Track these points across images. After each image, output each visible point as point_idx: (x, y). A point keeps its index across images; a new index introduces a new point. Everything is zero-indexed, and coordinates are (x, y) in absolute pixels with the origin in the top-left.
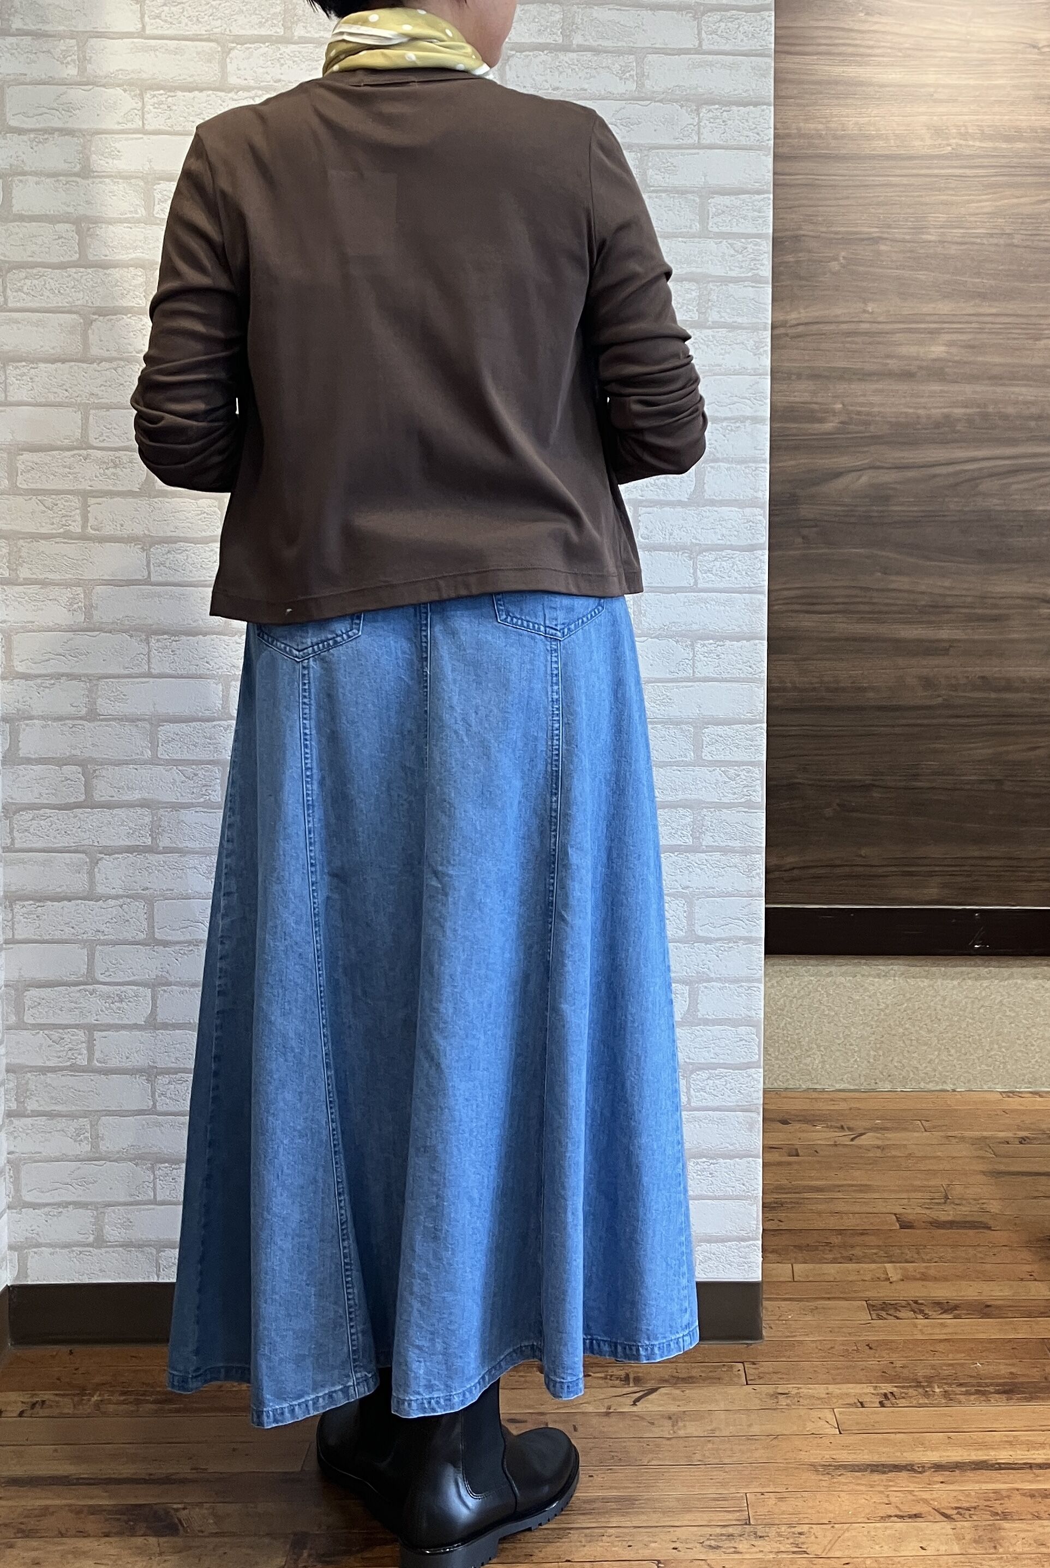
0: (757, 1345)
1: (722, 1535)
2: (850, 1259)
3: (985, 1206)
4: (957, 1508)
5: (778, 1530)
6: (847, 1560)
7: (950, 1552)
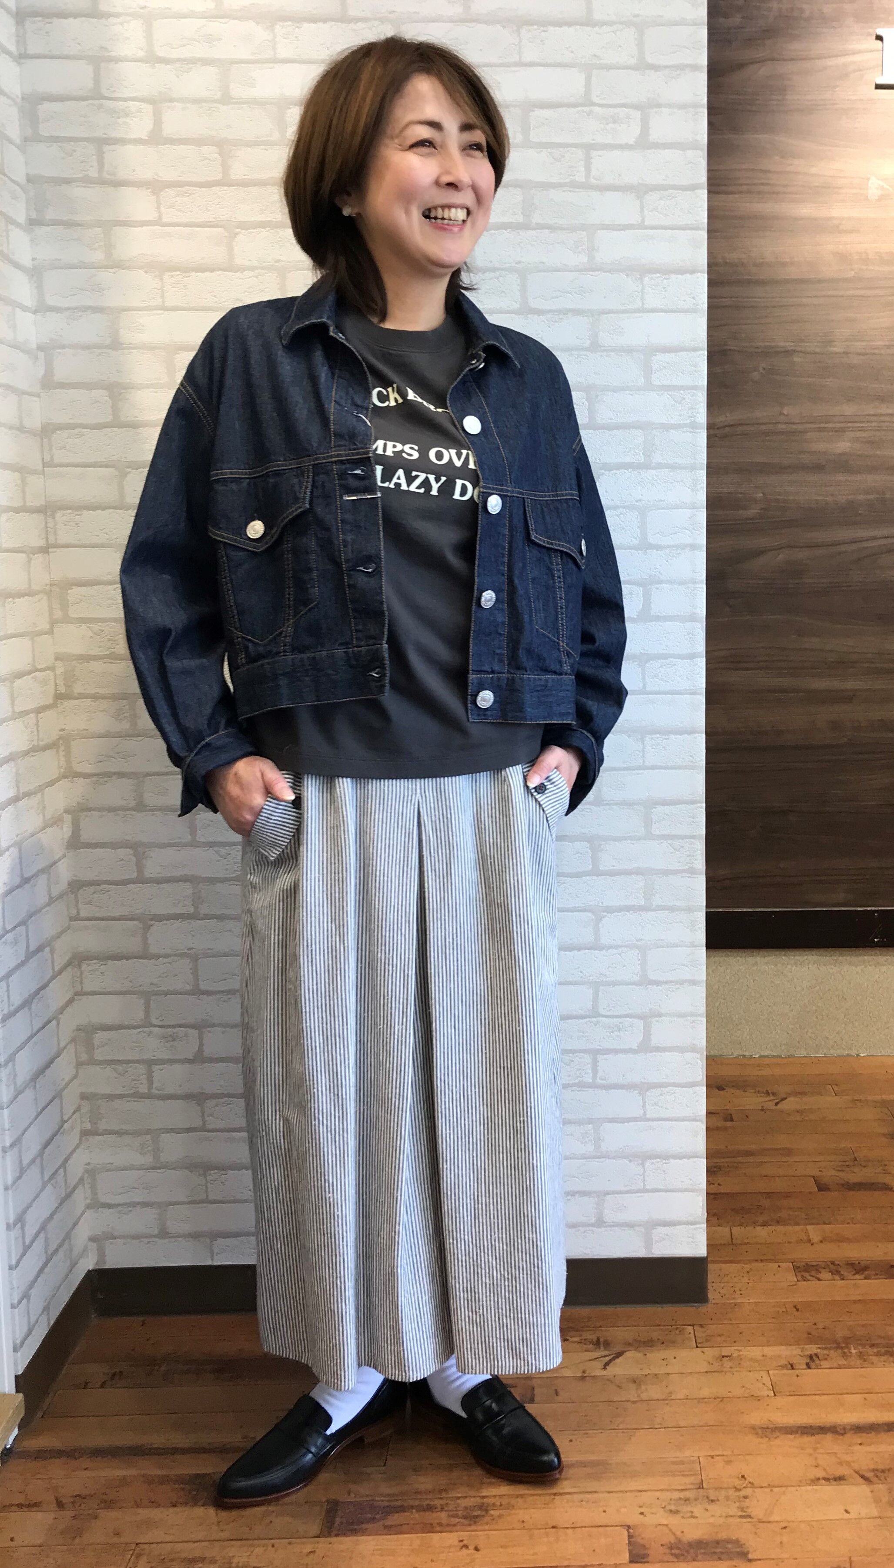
0: (703, 1308)
1: (680, 1499)
2: (778, 1222)
3: (886, 1168)
4: (874, 1470)
5: (726, 1494)
6: (784, 1524)
7: (869, 1516)
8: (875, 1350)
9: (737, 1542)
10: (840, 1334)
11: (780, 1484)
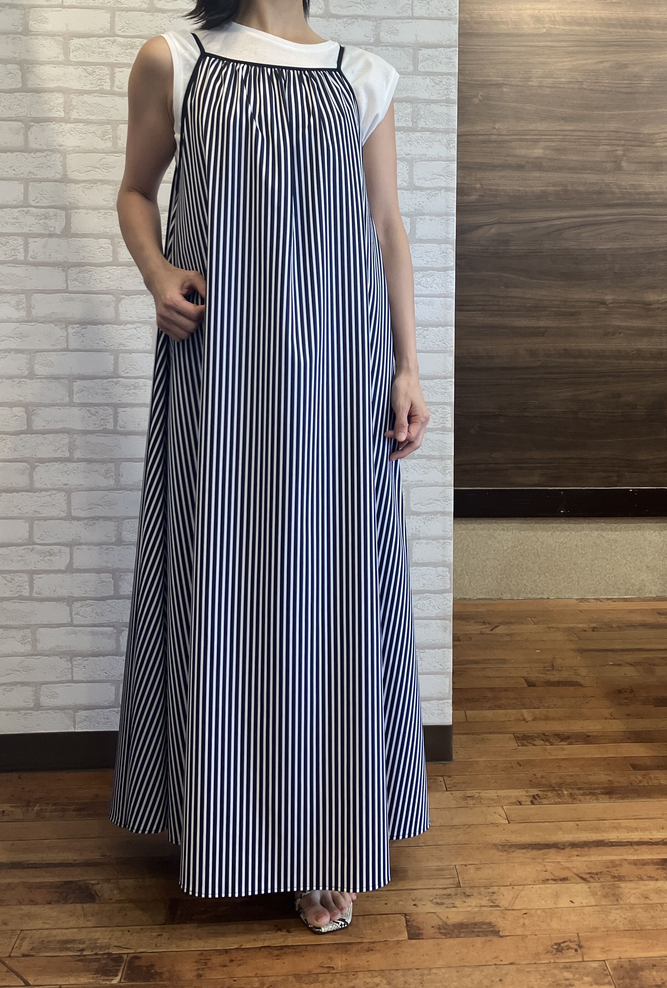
0: (451, 765)
1: (444, 895)
2: (500, 707)
3: (577, 672)
4: (589, 873)
5: (479, 891)
6: (525, 911)
7: (589, 904)
8: (582, 792)
9: (490, 923)
10: (553, 782)
11: (519, 884)
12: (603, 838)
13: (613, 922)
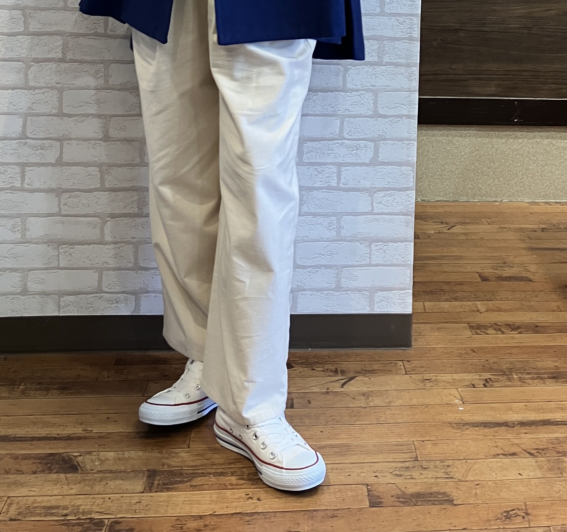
0: (409, 350)
1: (402, 467)
2: (456, 299)
3: (527, 268)
5: (435, 464)
6: (478, 482)
7: (537, 477)
8: (530, 376)
9: (444, 493)
10: (505, 367)
11: (471, 457)
12: (550, 418)
13: (557, 493)
